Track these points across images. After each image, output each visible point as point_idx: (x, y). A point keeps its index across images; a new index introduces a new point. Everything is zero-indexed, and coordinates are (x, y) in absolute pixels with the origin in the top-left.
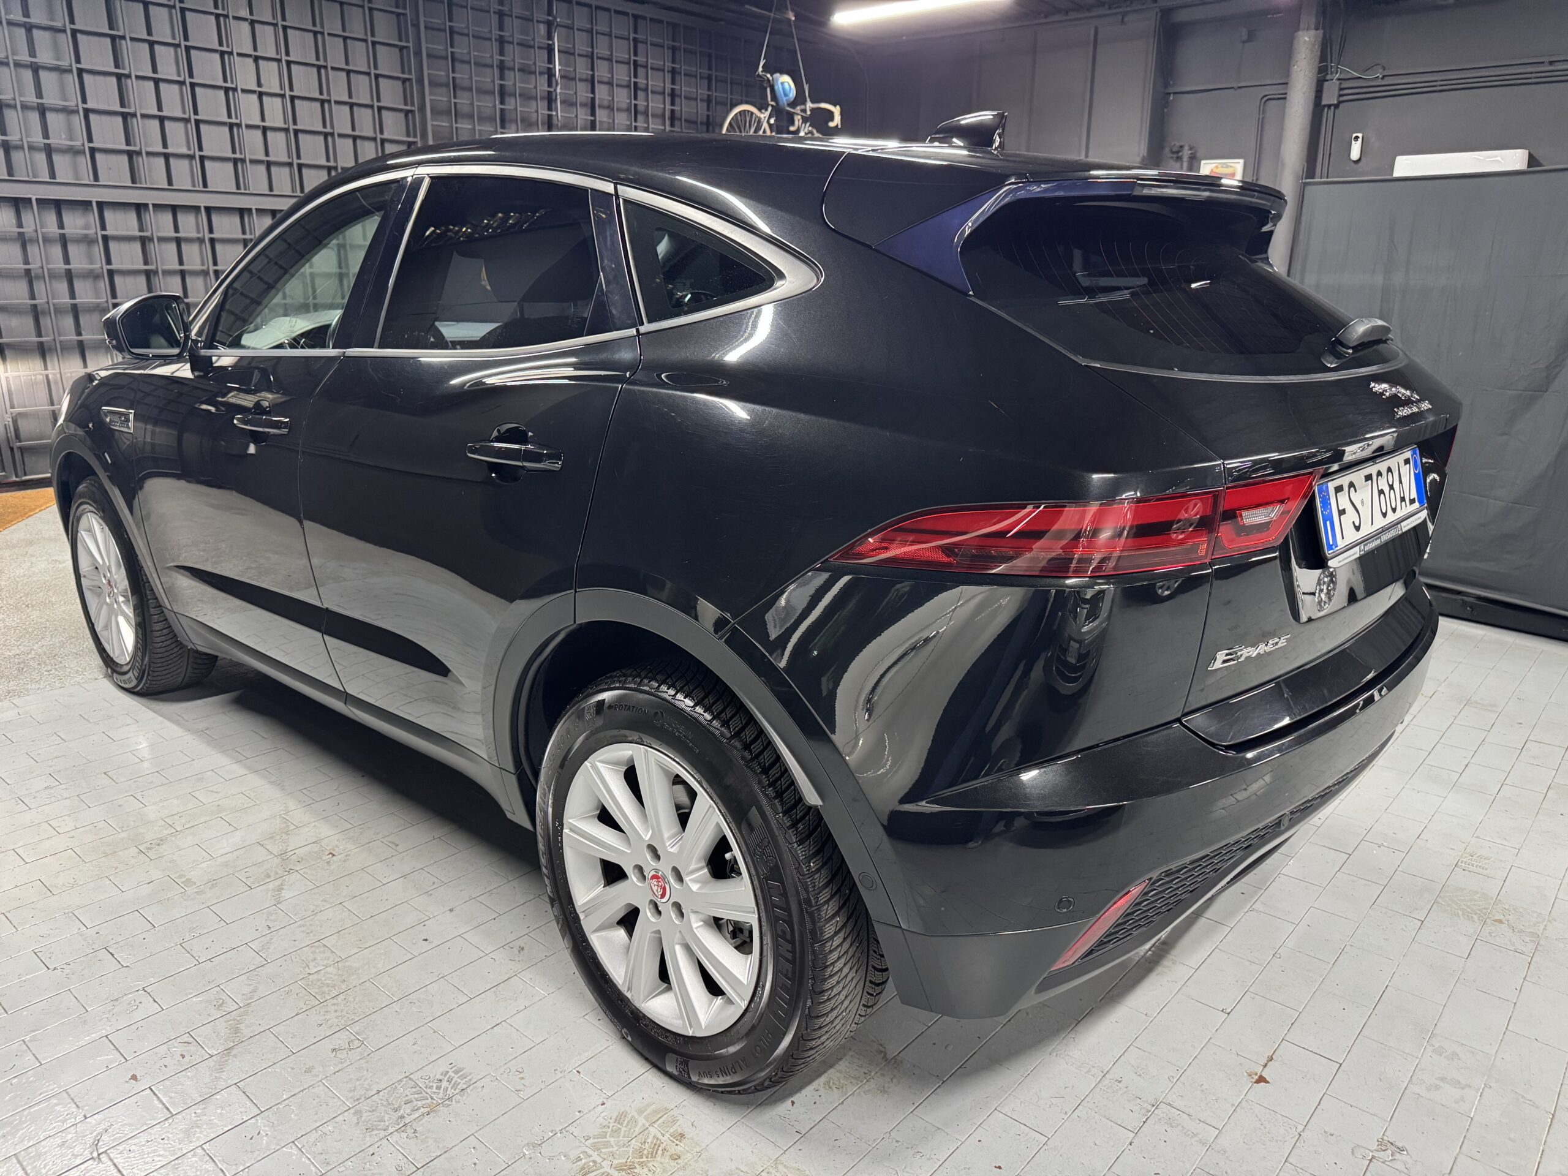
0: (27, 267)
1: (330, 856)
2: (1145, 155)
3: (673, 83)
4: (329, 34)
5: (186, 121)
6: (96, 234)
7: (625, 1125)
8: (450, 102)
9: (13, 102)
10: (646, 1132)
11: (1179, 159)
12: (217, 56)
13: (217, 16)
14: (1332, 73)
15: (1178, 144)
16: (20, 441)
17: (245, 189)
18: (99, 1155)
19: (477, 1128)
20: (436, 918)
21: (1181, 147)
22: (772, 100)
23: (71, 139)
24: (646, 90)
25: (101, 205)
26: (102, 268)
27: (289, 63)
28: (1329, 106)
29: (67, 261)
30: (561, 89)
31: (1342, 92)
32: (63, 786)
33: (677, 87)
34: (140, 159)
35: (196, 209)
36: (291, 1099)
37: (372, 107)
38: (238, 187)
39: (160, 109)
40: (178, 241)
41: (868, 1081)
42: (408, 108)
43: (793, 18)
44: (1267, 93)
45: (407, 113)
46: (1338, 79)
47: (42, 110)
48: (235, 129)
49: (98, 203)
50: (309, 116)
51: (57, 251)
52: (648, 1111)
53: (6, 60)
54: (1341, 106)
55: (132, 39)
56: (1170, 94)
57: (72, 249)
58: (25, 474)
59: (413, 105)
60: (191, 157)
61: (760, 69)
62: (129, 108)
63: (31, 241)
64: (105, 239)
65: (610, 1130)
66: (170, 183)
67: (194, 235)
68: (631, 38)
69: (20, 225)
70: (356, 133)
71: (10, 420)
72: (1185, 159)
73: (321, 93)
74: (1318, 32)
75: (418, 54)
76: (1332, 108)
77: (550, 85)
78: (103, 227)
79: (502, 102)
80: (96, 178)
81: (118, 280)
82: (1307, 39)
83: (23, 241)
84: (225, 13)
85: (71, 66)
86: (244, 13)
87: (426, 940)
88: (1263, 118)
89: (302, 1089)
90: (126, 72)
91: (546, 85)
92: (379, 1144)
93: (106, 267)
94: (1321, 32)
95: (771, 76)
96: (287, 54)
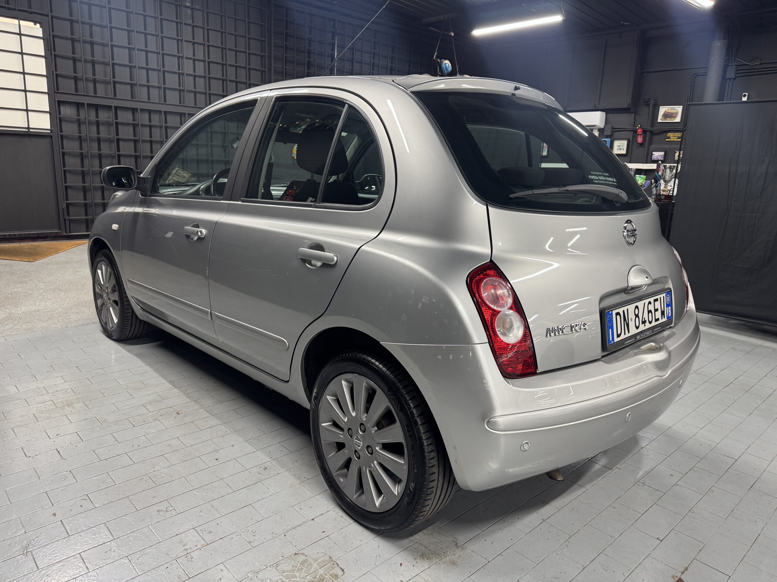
0: (80, 135)
1: (177, 414)
2: (630, 103)
3: (392, 63)
4: (228, 33)
5: (159, 71)
6: (113, 121)
7: (305, 567)
8: (283, 68)
9: (80, 59)
10: (317, 571)
11: (648, 105)
12: (176, 41)
13: (177, 23)
14: (732, 62)
15: (648, 97)
16: (69, 217)
17: (183, 104)
18: (27, 552)
19: (225, 560)
20: (224, 449)
21: (649, 99)
22: (440, 72)
23: (105, 77)
24: (378, 66)
25: (116, 108)
26: (114, 137)
27: (208, 46)
28: (730, 79)
29: (98, 133)
30: (337, 64)
31: (737, 72)
32: (56, 372)
33: (394, 65)
34: (136, 87)
35: (161, 111)
36: (131, 534)
37: (246, 68)
38: (180, 103)
39: (147, 64)
40: (150, 127)
41: (445, 557)
42: (263, 69)
43: (453, 35)
44: (696, 72)
45: (262, 72)
46: (736, 65)
47: (93, 63)
48: (181, 76)
49: (115, 107)
50: (216, 71)
51: (94, 128)
52: (319, 561)
53: (79, 39)
54: (737, 79)
55: (137, 32)
56: (644, 72)
57: (101, 128)
58: (70, 233)
59: (265, 68)
60: (160, 88)
61: (435, 57)
62: (133, 63)
63: (83, 123)
64: (117, 124)
65: (297, 568)
66: (149, 99)
67: (158, 124)
68: (373, 41)
69: (78, 115)
70: (238, 80)
71: (65, 206)
72: (651, 105)
73: (223, 60)
74: (725, 41)
75: (270, 44)
76: (732, 80)
77: (332, 62)
78: (116, 118)
79: (308, 69)
80: (115, 95)
81: (121, 143)
82: (718, 45)
83: (79, 123)
84: (181, 21)
85: (108, 43)
86: (190, 22)
87: (217, 459)
88: (694, 85)
89: (138, 529)
90: (133, 47)
91: (330, 62)
92: (171, 562)
93: (116, 137)
94: (726, 41)
95: (440, 60)
96: (208, 42)
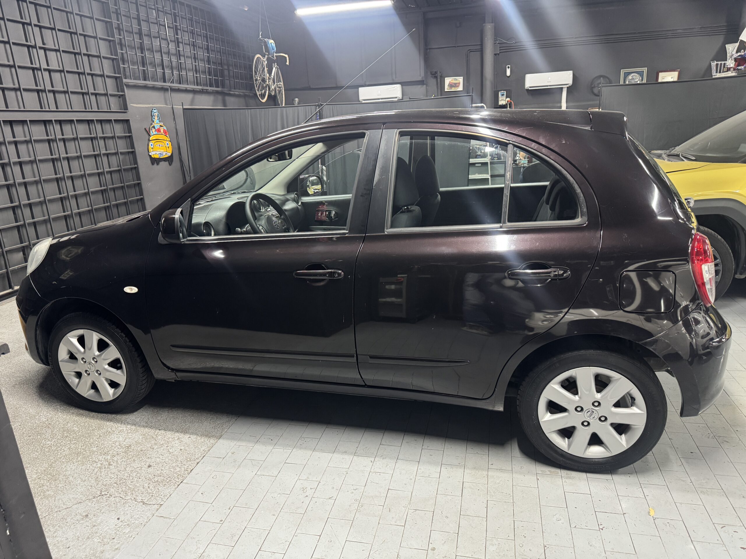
2: (423, 76)
4: (75, 14)
5: (10, 66)
11: (435, 77)
12: (21, 26)
14: (495, 41)
15: (434, 71)
27: (58, 31)
31: (500, 49)
37: (97, 56)
40: (16, 144)
42: (114, 57)
44: (470, 49)
46: (498, 43)
48: (36, 72)
50: (69, 62)
54: (500, 54)
56: (427, 49)
70: (93, 72)
76: (497, 55)
82: (489, 27)
88: (469, 59)
